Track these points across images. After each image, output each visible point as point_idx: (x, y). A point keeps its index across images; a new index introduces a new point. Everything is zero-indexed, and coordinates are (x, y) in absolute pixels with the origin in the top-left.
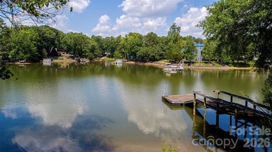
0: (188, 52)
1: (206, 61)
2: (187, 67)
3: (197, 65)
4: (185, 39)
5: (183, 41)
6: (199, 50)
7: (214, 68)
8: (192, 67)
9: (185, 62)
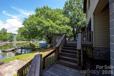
0: (11, 38)
1: (18, 40)
2: (10, 42)
3: (14, 41)
4: (9, 33)
5: (8, 34)
6: (15, 37)
7: (20, 42)
8: (12, 42)
9: (9, 41)
